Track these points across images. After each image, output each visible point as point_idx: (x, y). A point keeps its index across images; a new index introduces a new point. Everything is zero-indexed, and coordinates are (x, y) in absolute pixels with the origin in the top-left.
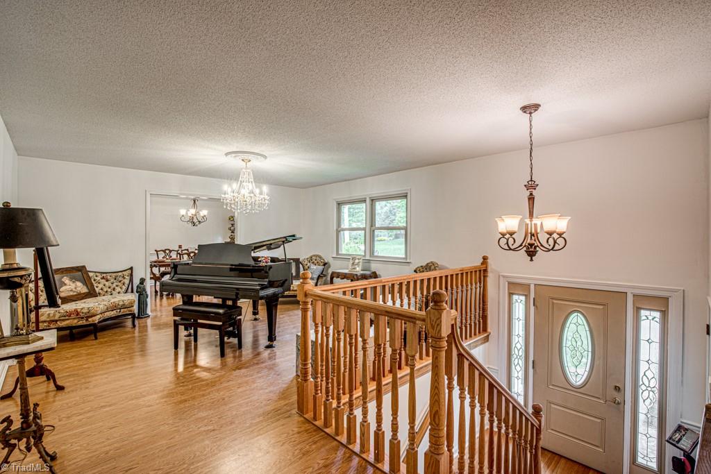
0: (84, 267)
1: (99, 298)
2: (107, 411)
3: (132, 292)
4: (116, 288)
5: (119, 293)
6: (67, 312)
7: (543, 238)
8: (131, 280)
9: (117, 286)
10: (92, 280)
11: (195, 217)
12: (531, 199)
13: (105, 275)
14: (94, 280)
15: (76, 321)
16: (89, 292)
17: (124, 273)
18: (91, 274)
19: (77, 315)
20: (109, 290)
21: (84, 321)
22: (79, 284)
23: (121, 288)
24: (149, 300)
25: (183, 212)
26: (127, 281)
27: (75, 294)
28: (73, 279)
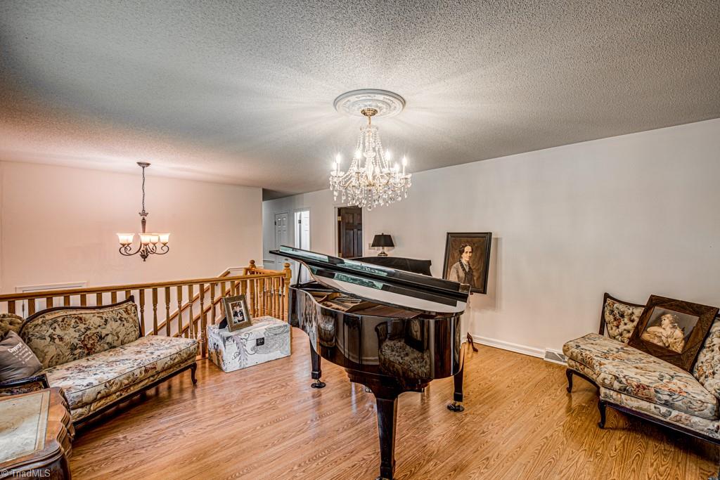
12: (144, 222)
22: (679, 334)
28: (678, 323)
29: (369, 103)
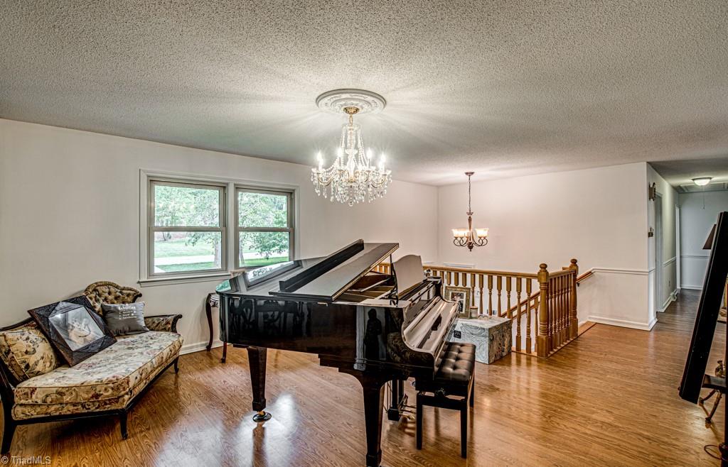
2: (647, 431)
7: (477, 240)
12: (470, 220)
29: (354, 102)
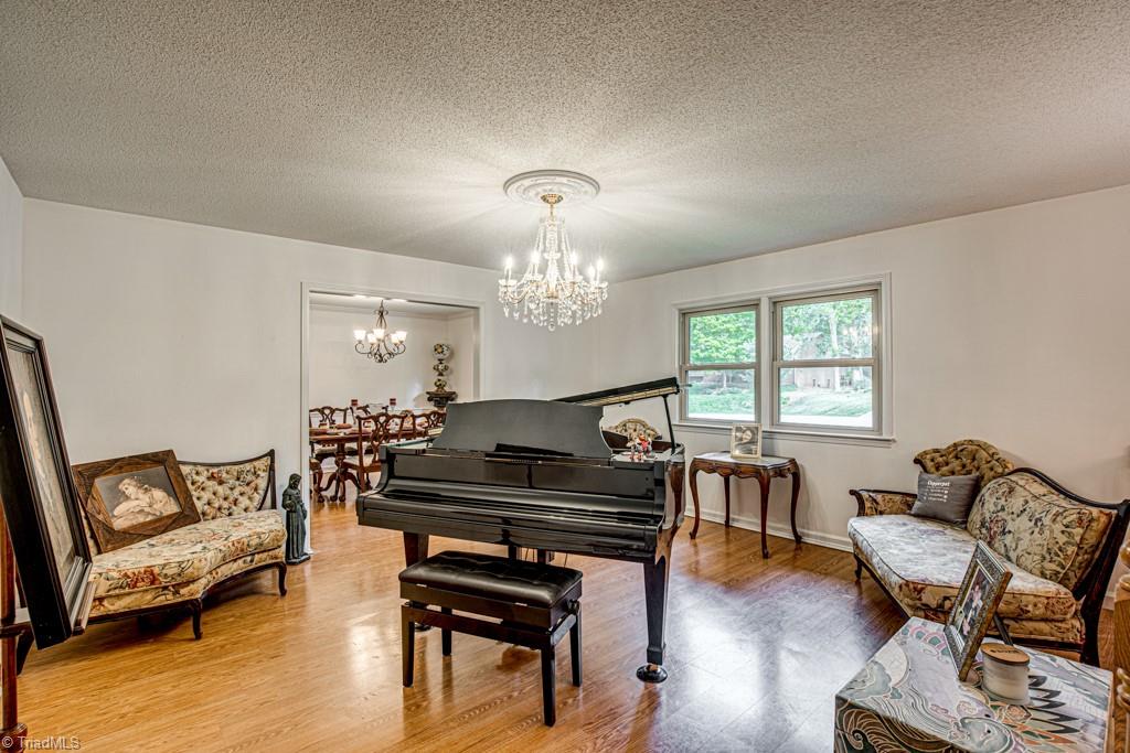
0: (170, 453)
1: (204, 527)
3: (274, 506)
4: (241, 499)
5: (246, 510)
6: (126, 576)
8: (271, 480)
9: (241, 494)
10: (189, 483)
11: (382, 344)
13: (215, 472)
14: (193, 483)
15: (149, 597)
16: (182, 513)
17: (256, 463)
18: (185, 470)
19: (152, 583)
20: (226, 505)
21: (170, 597)
22: (159, 494)
23: (250, 498)
24: (307, 523)
25: (359, 334)
26: (262, 483)
27: (150, 518)
28: (146, 483)
